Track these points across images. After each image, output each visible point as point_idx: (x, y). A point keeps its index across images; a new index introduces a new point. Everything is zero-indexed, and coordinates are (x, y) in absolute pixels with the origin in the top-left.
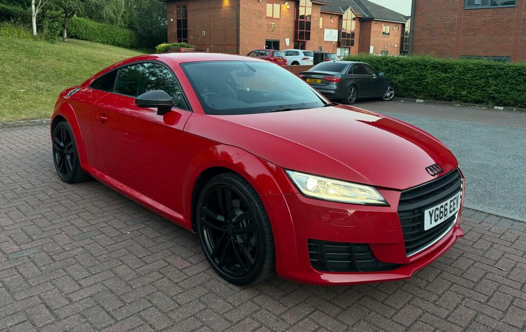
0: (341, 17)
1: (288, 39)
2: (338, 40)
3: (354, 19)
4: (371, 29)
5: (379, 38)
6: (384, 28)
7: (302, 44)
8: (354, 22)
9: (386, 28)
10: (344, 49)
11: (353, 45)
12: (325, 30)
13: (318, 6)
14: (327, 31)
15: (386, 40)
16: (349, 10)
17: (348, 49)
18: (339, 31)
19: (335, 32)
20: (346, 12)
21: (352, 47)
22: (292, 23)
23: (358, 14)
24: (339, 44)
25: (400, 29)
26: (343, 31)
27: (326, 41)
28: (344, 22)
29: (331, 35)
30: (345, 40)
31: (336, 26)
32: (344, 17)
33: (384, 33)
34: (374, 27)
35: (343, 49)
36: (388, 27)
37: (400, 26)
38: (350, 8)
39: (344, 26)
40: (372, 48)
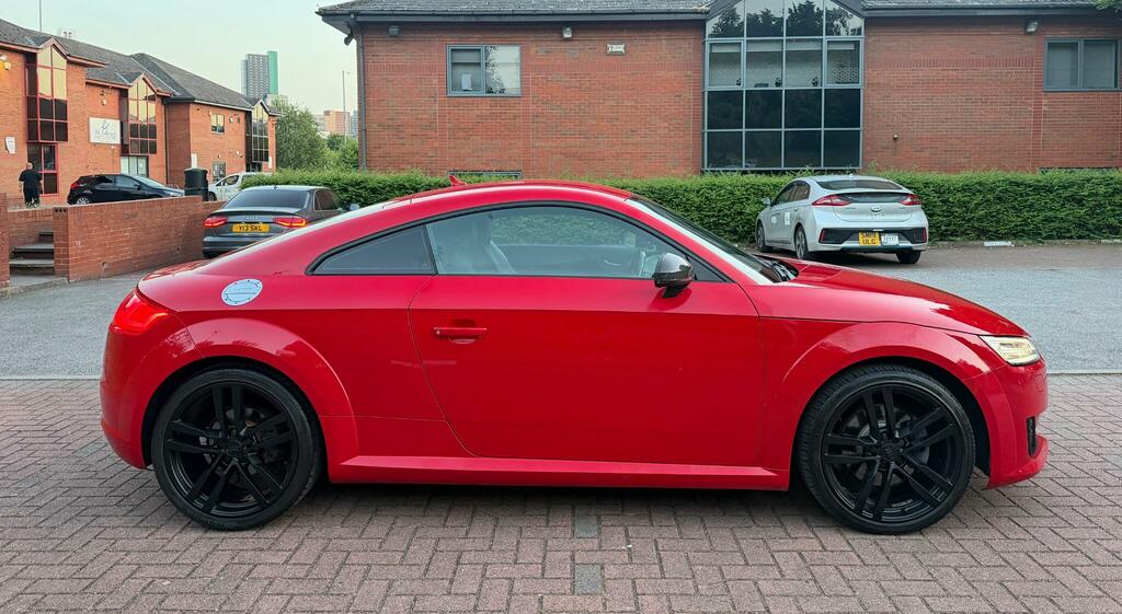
0: (123, 93)
1: (13, 139)
2: (122, 140)
3: (151, 99)
4: (189, 119)
5: (205, 139)
6: (213, 118)
7: (47, 149)
8: (152, 106)
9: (217, 119)
10: (135, 159)
11: (154, 151)
12: (91, 119)
13: (79, 69)
14: (96, 123)
15: (219, 141)
16: (139, 80)
17: (144, 161)
18: (122, 124)
19: (114, 126)
20: (134, 84)
21: (152, 157)
22: (20, 102)
23: (160, 89)
24: (124, 151)
25: (243, 121)
26: (130, 122)
27: (95, 144)
28: (132, 105)
29: (105, 131)
30: (137, 142)
31: (115, 112)
32: (132, 93)
33: (215, 128)
34: (195, 115)
35: (133, 160)
36: (220, 118)
37: (242, 116)
38: (142, 76)
39: (132, 111)
40: (194, 157)
